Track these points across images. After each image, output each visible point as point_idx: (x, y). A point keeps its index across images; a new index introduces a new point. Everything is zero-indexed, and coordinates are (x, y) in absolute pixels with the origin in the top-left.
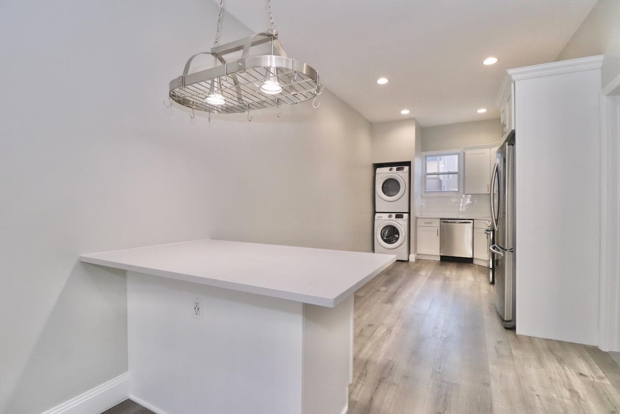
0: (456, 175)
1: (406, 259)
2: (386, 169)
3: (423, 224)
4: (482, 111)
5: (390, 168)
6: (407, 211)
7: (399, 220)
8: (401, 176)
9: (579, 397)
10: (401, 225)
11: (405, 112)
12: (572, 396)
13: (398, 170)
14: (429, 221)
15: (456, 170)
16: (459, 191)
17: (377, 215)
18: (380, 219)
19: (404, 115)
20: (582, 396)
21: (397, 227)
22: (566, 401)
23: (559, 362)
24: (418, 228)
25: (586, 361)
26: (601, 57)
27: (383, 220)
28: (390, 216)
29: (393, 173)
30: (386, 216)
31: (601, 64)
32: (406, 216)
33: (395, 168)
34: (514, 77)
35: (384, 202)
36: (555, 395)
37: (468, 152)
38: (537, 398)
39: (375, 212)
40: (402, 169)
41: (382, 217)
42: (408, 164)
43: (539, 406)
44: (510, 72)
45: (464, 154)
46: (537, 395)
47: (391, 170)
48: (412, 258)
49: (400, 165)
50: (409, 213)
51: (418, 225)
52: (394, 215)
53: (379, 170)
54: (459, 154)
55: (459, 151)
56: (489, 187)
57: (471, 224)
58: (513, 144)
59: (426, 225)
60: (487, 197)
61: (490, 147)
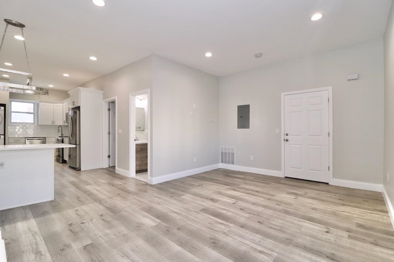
0: (32, 115)
4: (51, 86)
6: (3, 133)
14: (17, 140)
15: (32, 112)
16: (34, 123)
26: (103, 91)
31: (103, 93)
32: (2, 137)
34: (80, 90)
37: (41, 104)
42: (4, 105)
44: (79, 87)
45: (38, 104)
50: (4, 135)
51: (10, 142)
54: (34, 103)
55: (34, 102)
56: (53, 122)
57: (44, 140)
58: (79, 110)
59: (15, 142)
60: (52, 126)
61: (53, 103)
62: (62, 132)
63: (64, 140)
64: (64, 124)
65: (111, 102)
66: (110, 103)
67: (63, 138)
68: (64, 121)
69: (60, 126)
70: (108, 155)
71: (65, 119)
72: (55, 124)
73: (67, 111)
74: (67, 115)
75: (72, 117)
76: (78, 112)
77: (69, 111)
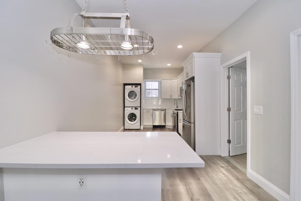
0: (158, 90)
1: (139, 128)
2: (130, 87)
3: (146, 112)
4: (169, 65)
5: (132, 86)
6: (140, 106)
7: (136, 110)
8: (137, 90)
9: (226, 175)
10: (137, 113)
11: (140, 61)
12: (225, 176)
13: (135, 87)
14: (148, 111)
15: (158, 88)
16: (159, 97)
17: (125, 108)
18: (127, 110)
19: (139, 62)
20: (227, 175)
21: (135, 114)
22: (224, 178)
23: (214, 164)
24: (144, 113)
25: (220, 161)
26: (221, 54)
27: (128, 111)
28: (132, 109)
29: (134, 88)
30: (130, 109)
31: (220, 56)
32: (139, 108)
33: (134, 86)
34: (195, 56)
35: (129, 102)
36: (220, 177)
37: (163, 81)
38: (216, 180)
39: (124, 107)
40: (137, 87)
41: (128, 109)
42: (140, 84)
43: (219, 183)
44: (194, 53)
45: (161, 82)
46: (216, 179)
47: (132, 87)
48: (142, 128)
49: (136, 85)
50: (140, 107)
51: (144, 112)
52: (134, 108)
53: (126, 87)
54: (159, 82)
55: (159, 80)
56: (171, 96)
57: (165, 111)
58: (194, 81)
59: (147, 112)
60: (170, 99)
61: (171, 80)
62: (177, 104)
63: (179, 114)
64: (178, 98)
65: (232, 67)
66: (230, 68)
67: (178, 111)
68: (179, 95)
69: (176, 99)
70: (228, 139)
71: (179, 93)
72: (172, 98)
73: (181, 86)
74: (181, 90)
75: (186, 90)
76: (192, 83)
77: (183, 85)
